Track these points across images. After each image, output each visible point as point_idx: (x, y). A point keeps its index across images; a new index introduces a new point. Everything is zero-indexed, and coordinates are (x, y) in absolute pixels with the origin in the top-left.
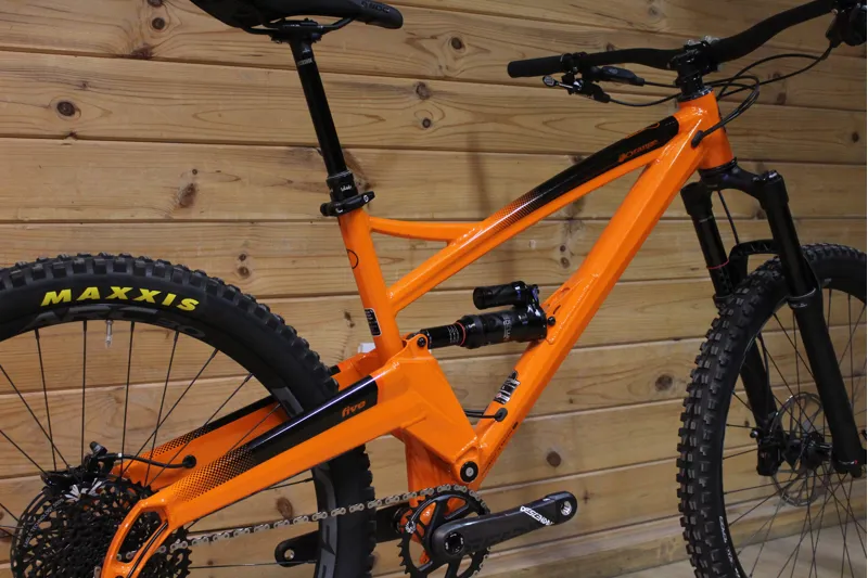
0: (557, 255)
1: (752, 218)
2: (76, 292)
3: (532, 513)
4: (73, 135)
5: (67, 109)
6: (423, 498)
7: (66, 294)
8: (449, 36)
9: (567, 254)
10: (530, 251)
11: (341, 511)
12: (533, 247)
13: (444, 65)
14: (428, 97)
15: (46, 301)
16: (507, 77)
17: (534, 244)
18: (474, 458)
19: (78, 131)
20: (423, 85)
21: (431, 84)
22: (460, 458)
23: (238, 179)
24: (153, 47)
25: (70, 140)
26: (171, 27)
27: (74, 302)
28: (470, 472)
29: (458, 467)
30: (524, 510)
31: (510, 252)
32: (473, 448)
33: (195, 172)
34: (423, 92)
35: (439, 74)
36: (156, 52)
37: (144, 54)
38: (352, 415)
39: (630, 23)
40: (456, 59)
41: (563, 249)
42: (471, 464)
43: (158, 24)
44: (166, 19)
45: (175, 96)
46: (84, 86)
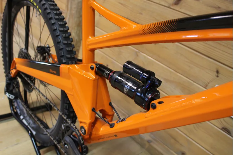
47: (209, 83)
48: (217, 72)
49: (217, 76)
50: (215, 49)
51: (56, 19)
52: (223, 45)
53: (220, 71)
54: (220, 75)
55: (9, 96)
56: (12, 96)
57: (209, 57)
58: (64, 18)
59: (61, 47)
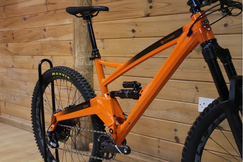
3: (117, 148)
5: (133, 31)
19: (135, 36)
24: (150, 13)
25: (135, 38)
26: (154, 7)
30: (116, 146)
36: (150, 15)
37: (148, 16)
38: (85, 108)
43: (151, 7)
44: (153, 6)
45: (154, 25)
46: (137, 25)
47: (195, 98)
48: (197, 88)
49: (198, 91)
50: (189, 73)
51: (80, 79)
52: (192, 69)
53: (198, 87)
54: (199, 90)
55: (53, 144)
56: (54, 144)
57: (188, 80)
58: (86, 80)
59: (87, 92)
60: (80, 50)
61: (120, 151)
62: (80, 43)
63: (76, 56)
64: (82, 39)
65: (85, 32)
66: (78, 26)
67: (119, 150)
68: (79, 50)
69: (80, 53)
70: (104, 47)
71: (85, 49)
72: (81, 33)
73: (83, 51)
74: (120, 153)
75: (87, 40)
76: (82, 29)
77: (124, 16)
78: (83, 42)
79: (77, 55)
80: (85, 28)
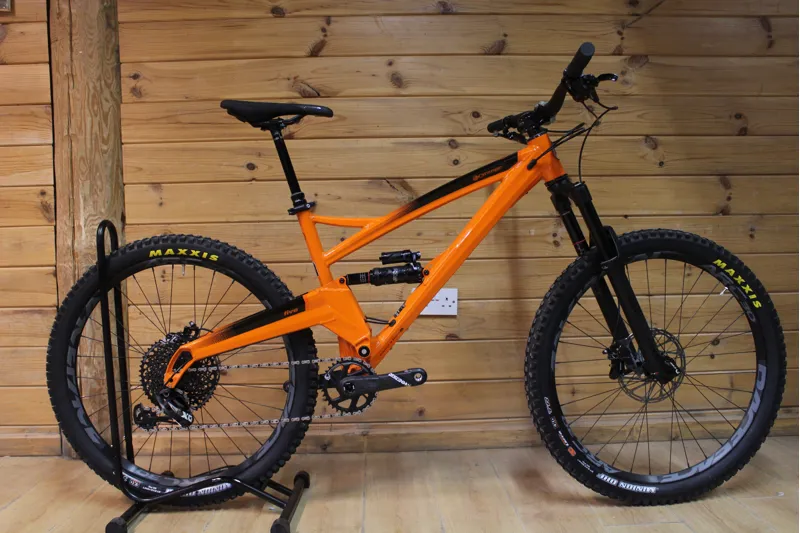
0: (551, 239)
1: (717, 214)
2: (164, 251)
3: (395, 378)
4: (254, 179)
5: (251, 167)
6: (335, 362)
7: (159, 252)
8: (471, 111)
9: (557, 239)
10: (531, 236)
11: (297, 362)
12: (533, 234)
13: (467, 128)
14: (456, 147)
15: (151, 255)
16: (487, 132)
17: (533, 232)
18: (367, 344)
19: (256, 177)
20: (453, 141)
21: (459, 140)
22: (359, 343)
23: (339, 198)
25: (254, 182)
27: (163, 256)
28: (364, 352)
29: (357, 348)
30: (391, 375)
31: (516, 237)
32: (366, 339)
33: (316, 195)
34: (453, 145)
35: (464, 133)
36: (296, 135)
37: (289, 137)
38: (289, 315)
39: (607, 91)
40: (475, 123)
41: (555, 235)
42: (366, 348)
46: (260, 155)
60: (95, 208)
61: (403, 382)
62: (93, 192)
63: (82, 224)
64: (99, 183)
65: (106, 166)
66: (88, 151)
67: (400, 381)
68: (90, 209)
69: (95, 216)
70: (163, 200)
71: (106, 205)
72: (97, 167)
73: (103, 210)
74: (403, 385)
75: (111, 186)
76: (97, 157)
77: (224, 135)
78: (101, 190)
79: (86, 220)
80: (106, 156)
